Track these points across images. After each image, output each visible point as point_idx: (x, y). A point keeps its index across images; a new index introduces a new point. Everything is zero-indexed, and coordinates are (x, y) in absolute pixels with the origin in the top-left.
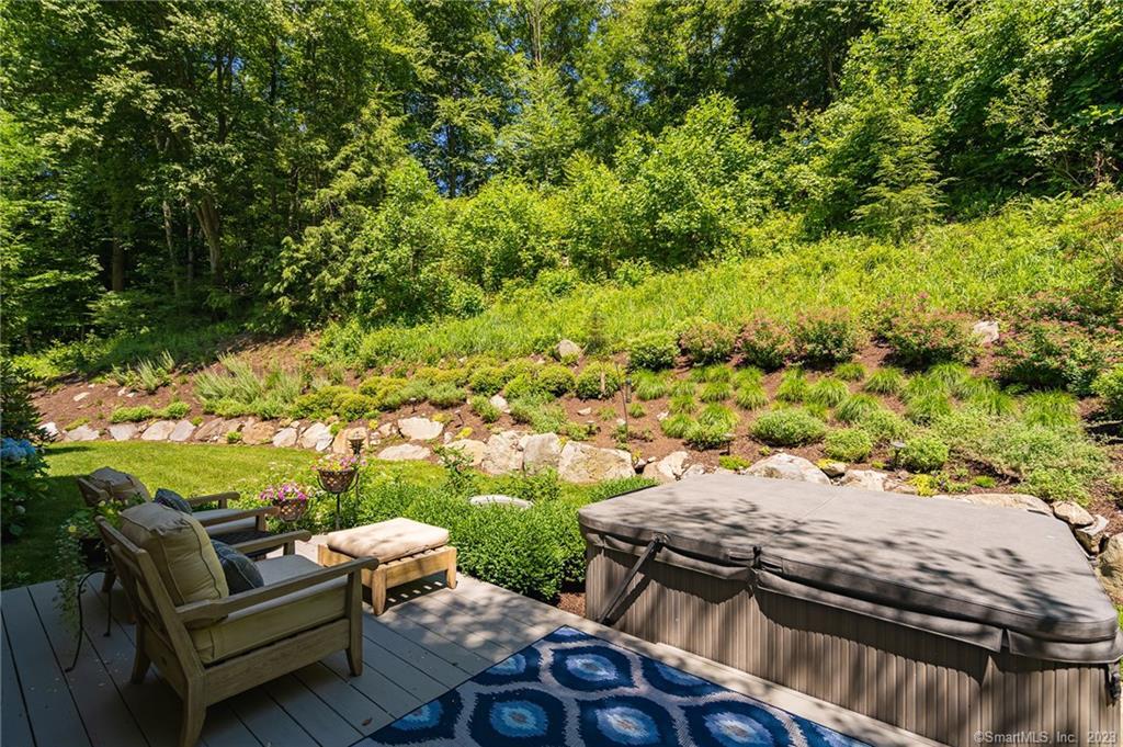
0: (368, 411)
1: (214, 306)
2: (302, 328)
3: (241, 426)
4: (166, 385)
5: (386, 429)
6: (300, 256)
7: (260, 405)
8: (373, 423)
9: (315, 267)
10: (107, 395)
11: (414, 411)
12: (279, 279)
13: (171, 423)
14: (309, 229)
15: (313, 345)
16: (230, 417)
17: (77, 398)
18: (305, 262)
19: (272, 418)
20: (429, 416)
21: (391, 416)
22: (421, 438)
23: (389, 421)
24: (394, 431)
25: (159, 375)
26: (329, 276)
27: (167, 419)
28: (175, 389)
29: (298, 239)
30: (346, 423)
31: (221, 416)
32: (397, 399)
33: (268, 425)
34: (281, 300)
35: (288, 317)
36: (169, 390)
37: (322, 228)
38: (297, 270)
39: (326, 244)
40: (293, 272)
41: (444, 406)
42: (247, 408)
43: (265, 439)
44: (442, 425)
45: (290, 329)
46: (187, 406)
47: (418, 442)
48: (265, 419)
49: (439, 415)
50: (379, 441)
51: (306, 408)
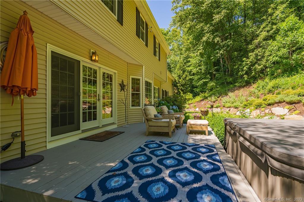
0: (262, 105)
1: (228, 81)
2: (251, 83)
3: (230, 110)
4: (217, 100)
5: (267, 111)
6: (248, 62)
7: (235, 104)
8: (263, 109)
9: (253, 64)
10: (207, 103)
11: (278, 105)
12: (243, 70)
13: (216, 109)
14: (250, 54)
15: (253, 88)
16: (228, 107)
17: (202, 103)
18: (250, 64)
19: (237, 108)
20: (283, 107)
21: (269, 107)
22: (279, 114)
23: (269, 109)
24: (270, 112)
25: (216, 98)
26: (258, 66)
27: (216, 108)
28: (218, 101)
29: (248, 58)
30: (255, 109)
31: (226, 107)
32: (273, 101)
33: (236, 109)
34: (244, 76)
35: (247, 81)
36: (217, 101)
37: (255, 52)
38: (248, 67)
39: (256, 57)
40: (247, 68)
41: (290, 103)
42: (232, 105)
43: (235, 113)
44: (288, 110)
45: (248, 84)
46: (220, 105)
47: (278, 116)
48: (235, 108)
49: (288, 106)
50: (264, 115)
51: (246, 105)
